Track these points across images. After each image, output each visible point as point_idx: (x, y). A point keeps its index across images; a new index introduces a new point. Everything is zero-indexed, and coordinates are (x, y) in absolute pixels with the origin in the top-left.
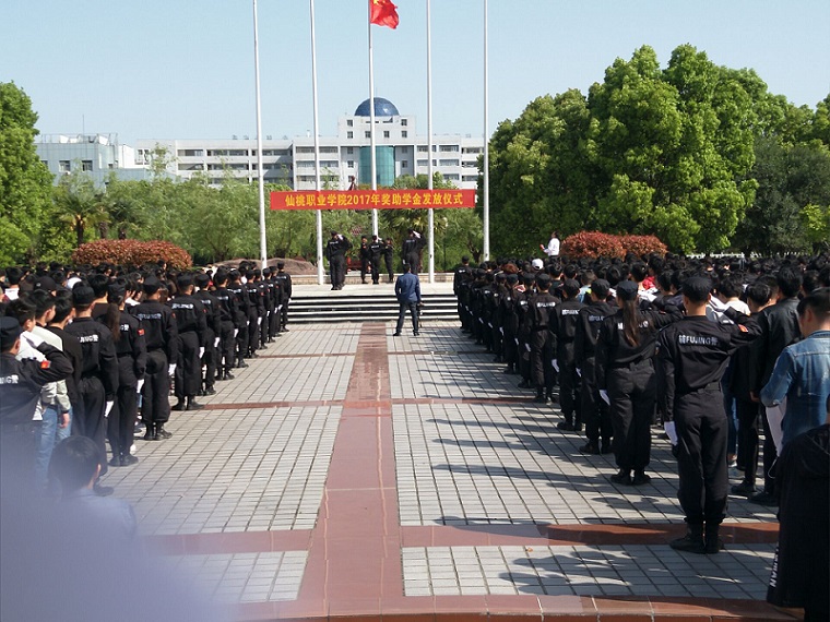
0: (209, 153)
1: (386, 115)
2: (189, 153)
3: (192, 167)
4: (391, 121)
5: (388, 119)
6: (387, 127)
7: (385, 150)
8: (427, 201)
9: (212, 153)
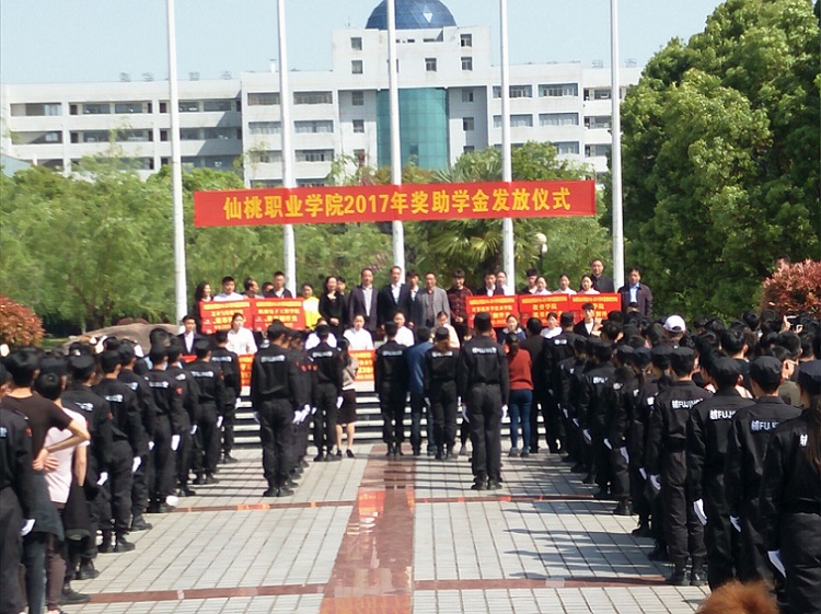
0: (73, 109)
1: (430, 26)
2: (34, 109)
3: (40, 139)
4: (440, 38)
5: (434, 33)
6: (432, 50)
7: (429, 96)
8: (500, 205)
9: (80, 109)
